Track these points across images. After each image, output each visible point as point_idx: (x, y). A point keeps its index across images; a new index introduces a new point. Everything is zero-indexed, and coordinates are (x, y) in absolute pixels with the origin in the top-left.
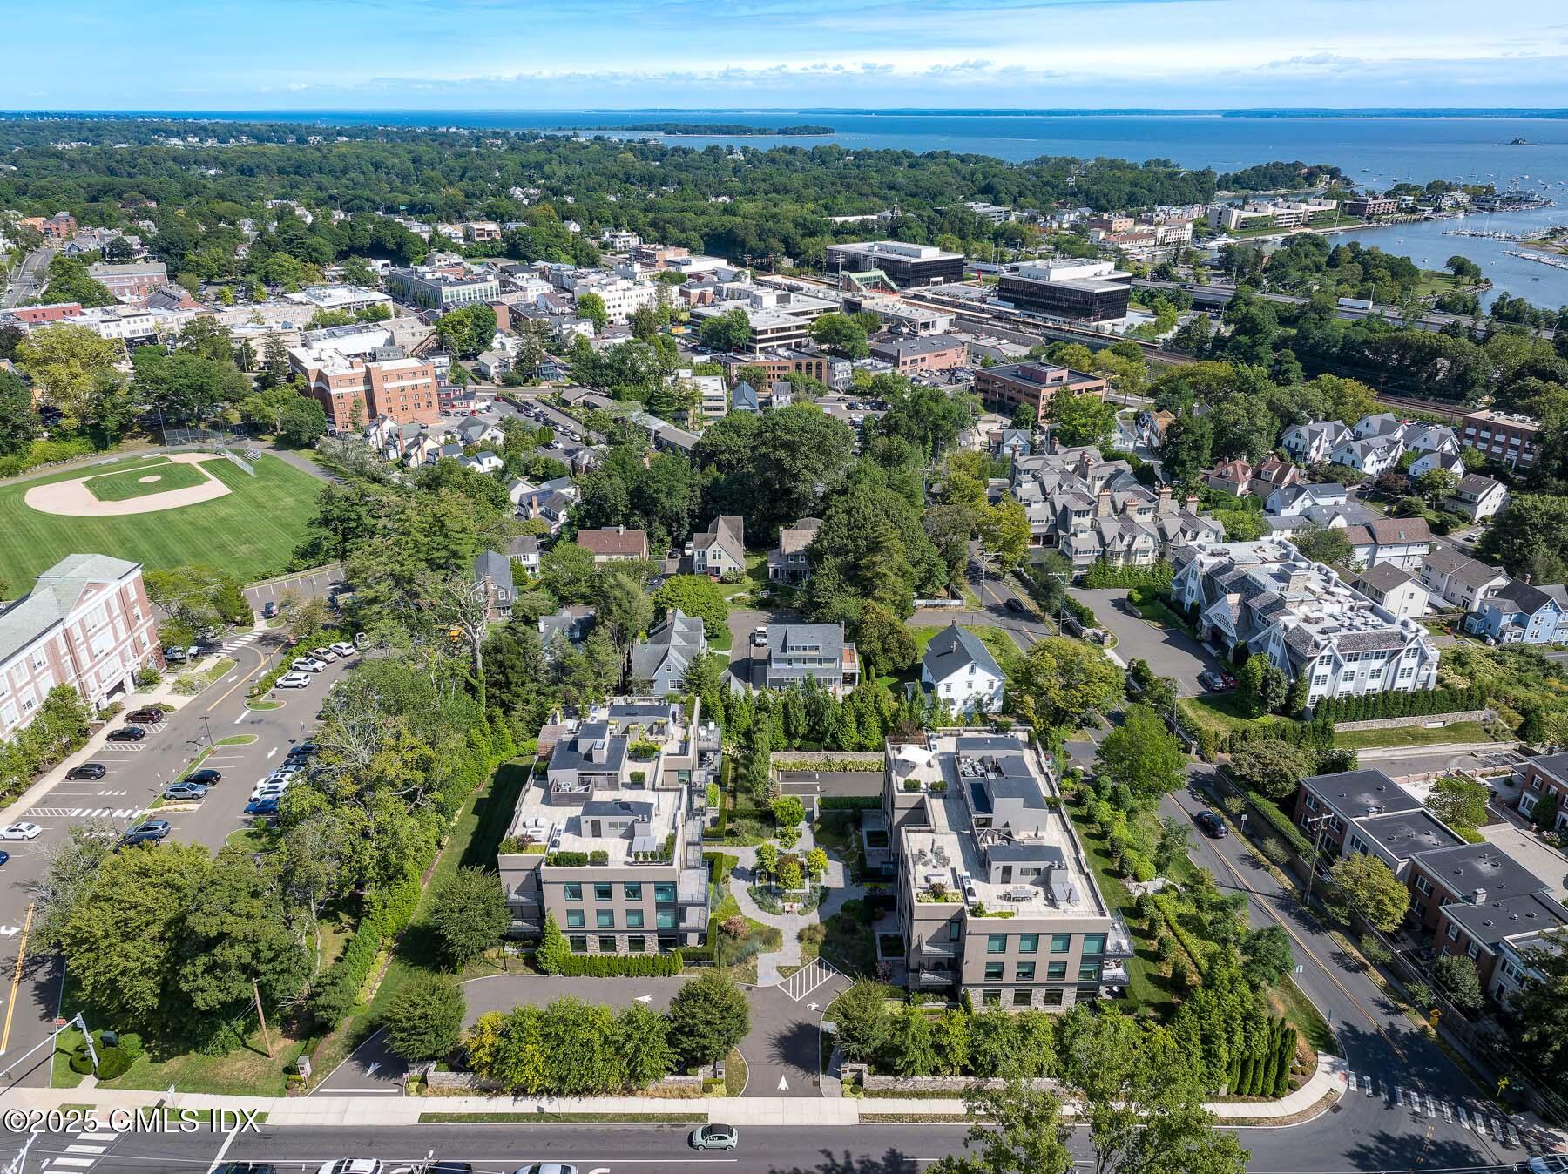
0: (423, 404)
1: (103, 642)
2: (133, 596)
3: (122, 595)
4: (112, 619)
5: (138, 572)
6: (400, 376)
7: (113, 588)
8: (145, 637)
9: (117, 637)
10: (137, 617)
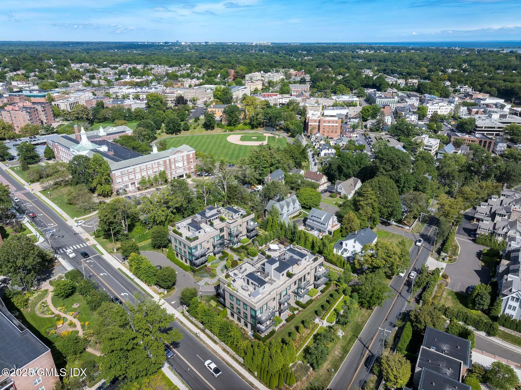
0: (334, 132)
1: (180, 164)
2: (191, 156)
3: (188, 156)
4: (183, 160)
5: (194, 152)
6: (329, 122)
7: (185, 153)
8: (192, 167)
9: (183, 165)
10: (191, 162)
